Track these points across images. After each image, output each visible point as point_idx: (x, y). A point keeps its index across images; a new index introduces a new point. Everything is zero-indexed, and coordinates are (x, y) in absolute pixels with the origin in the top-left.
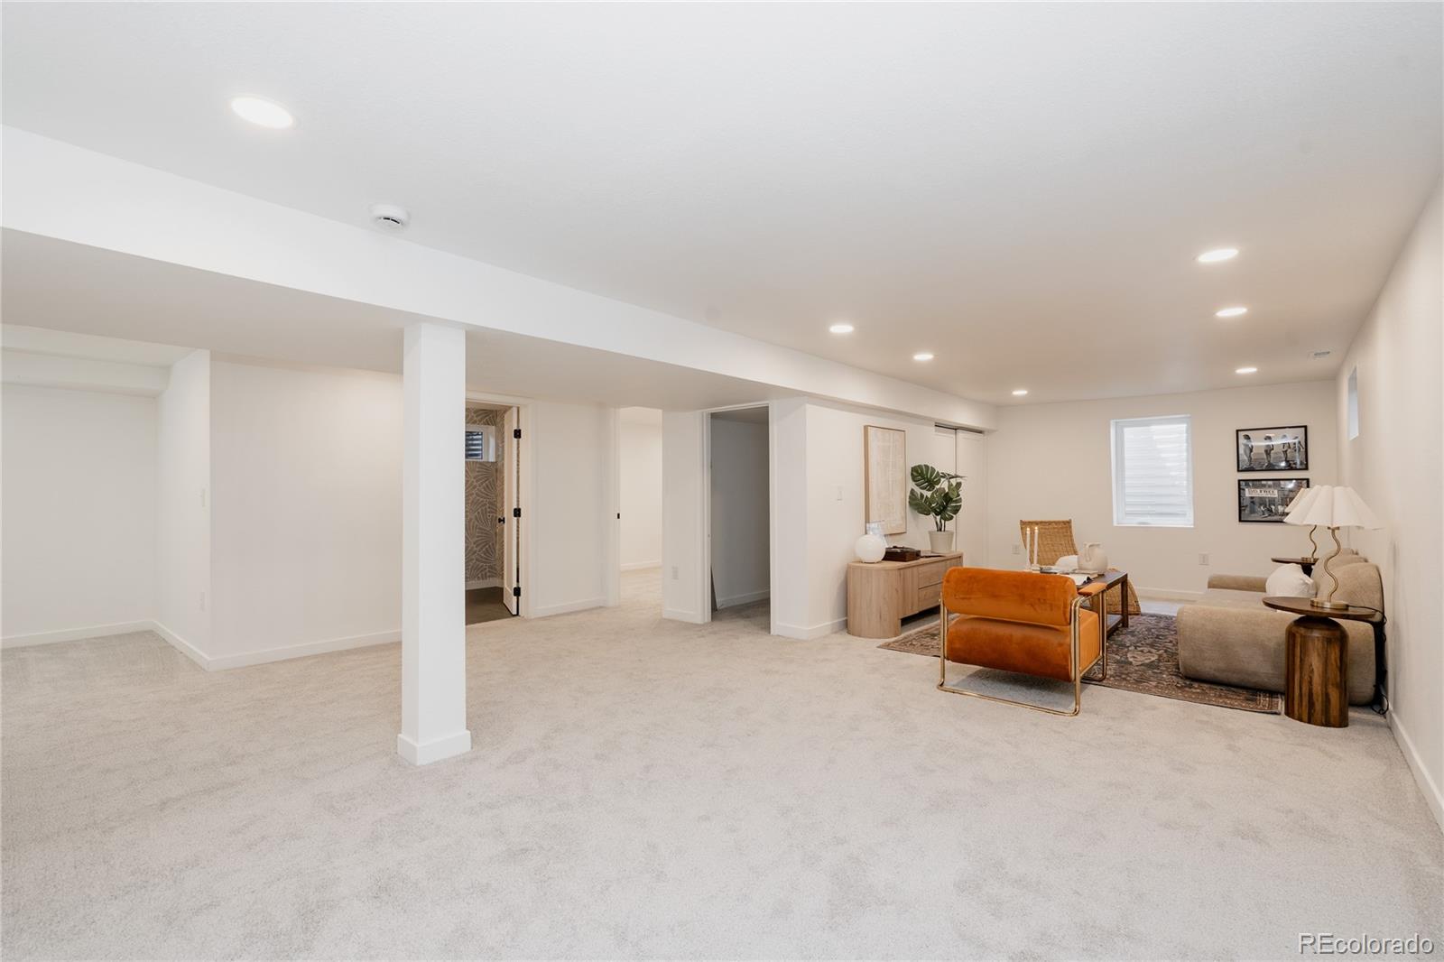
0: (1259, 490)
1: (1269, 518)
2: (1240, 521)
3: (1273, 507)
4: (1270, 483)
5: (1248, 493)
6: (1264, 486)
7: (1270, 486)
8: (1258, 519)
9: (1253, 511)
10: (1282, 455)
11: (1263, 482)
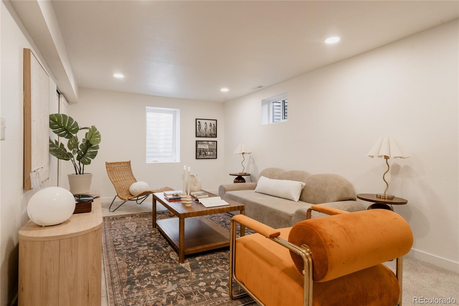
0: (202, 145)
1: (206, 157)
2: (196, 158)
3: (207, 152)
4: (206, 142)
5: (199, 146)
6: (204, 143)
7: (206, 144)
8: (202, 158)
9: (200, 154)
10: (210, 131)
11: (204, 142)
